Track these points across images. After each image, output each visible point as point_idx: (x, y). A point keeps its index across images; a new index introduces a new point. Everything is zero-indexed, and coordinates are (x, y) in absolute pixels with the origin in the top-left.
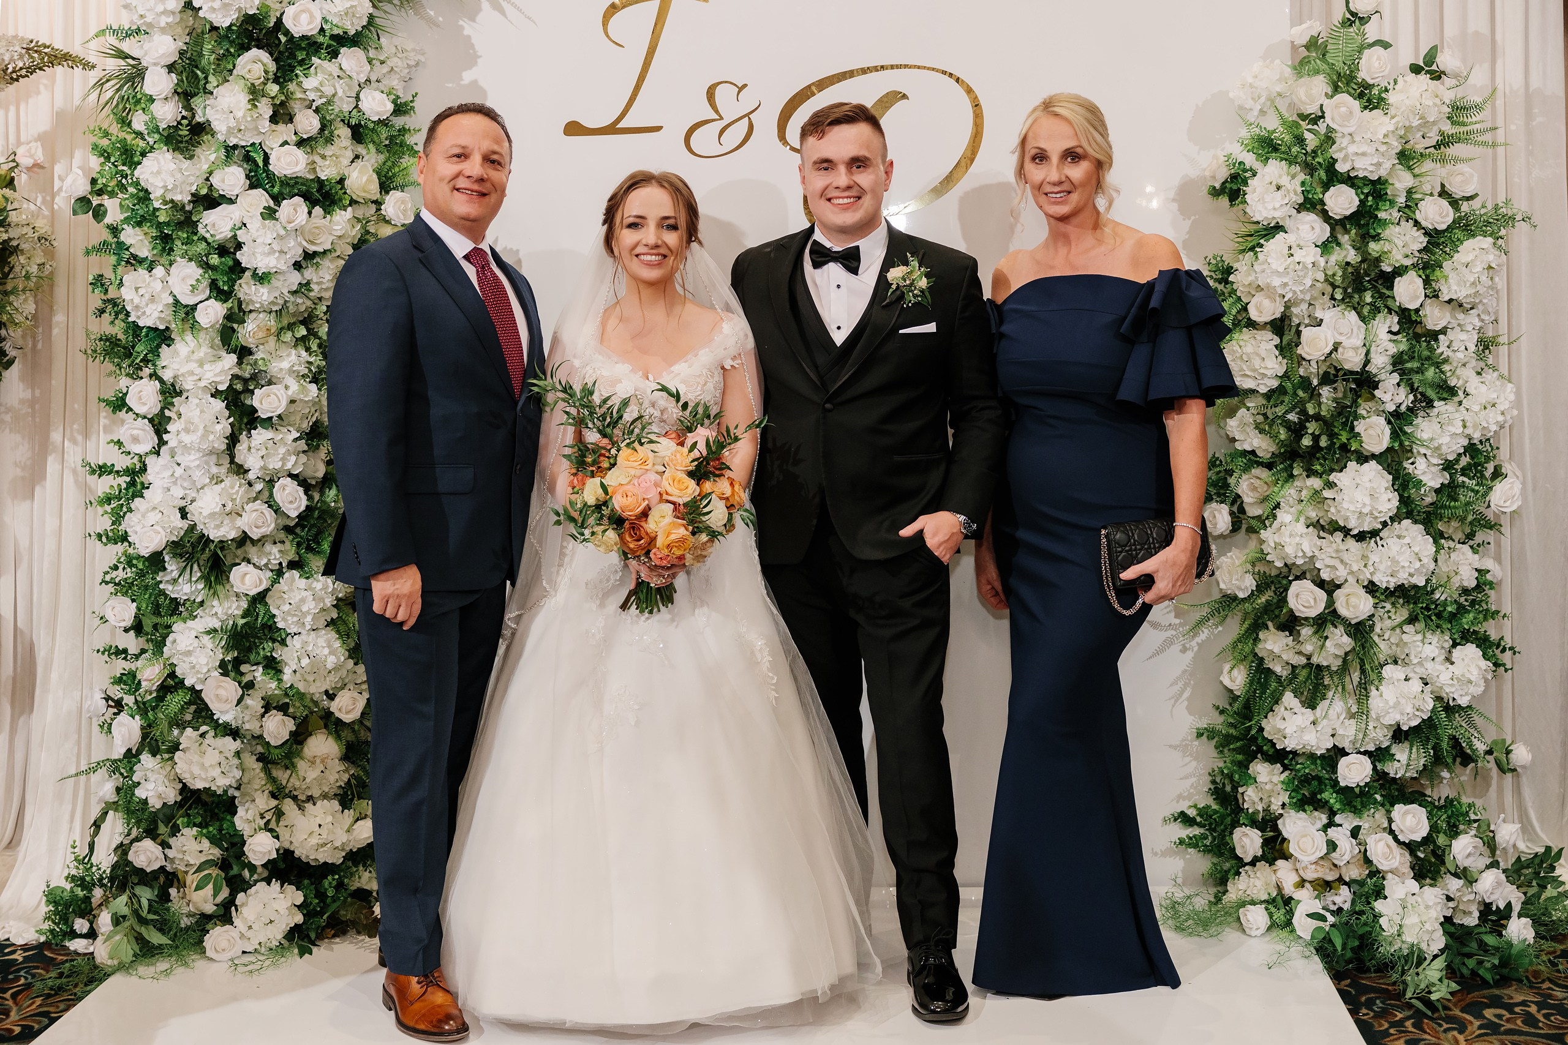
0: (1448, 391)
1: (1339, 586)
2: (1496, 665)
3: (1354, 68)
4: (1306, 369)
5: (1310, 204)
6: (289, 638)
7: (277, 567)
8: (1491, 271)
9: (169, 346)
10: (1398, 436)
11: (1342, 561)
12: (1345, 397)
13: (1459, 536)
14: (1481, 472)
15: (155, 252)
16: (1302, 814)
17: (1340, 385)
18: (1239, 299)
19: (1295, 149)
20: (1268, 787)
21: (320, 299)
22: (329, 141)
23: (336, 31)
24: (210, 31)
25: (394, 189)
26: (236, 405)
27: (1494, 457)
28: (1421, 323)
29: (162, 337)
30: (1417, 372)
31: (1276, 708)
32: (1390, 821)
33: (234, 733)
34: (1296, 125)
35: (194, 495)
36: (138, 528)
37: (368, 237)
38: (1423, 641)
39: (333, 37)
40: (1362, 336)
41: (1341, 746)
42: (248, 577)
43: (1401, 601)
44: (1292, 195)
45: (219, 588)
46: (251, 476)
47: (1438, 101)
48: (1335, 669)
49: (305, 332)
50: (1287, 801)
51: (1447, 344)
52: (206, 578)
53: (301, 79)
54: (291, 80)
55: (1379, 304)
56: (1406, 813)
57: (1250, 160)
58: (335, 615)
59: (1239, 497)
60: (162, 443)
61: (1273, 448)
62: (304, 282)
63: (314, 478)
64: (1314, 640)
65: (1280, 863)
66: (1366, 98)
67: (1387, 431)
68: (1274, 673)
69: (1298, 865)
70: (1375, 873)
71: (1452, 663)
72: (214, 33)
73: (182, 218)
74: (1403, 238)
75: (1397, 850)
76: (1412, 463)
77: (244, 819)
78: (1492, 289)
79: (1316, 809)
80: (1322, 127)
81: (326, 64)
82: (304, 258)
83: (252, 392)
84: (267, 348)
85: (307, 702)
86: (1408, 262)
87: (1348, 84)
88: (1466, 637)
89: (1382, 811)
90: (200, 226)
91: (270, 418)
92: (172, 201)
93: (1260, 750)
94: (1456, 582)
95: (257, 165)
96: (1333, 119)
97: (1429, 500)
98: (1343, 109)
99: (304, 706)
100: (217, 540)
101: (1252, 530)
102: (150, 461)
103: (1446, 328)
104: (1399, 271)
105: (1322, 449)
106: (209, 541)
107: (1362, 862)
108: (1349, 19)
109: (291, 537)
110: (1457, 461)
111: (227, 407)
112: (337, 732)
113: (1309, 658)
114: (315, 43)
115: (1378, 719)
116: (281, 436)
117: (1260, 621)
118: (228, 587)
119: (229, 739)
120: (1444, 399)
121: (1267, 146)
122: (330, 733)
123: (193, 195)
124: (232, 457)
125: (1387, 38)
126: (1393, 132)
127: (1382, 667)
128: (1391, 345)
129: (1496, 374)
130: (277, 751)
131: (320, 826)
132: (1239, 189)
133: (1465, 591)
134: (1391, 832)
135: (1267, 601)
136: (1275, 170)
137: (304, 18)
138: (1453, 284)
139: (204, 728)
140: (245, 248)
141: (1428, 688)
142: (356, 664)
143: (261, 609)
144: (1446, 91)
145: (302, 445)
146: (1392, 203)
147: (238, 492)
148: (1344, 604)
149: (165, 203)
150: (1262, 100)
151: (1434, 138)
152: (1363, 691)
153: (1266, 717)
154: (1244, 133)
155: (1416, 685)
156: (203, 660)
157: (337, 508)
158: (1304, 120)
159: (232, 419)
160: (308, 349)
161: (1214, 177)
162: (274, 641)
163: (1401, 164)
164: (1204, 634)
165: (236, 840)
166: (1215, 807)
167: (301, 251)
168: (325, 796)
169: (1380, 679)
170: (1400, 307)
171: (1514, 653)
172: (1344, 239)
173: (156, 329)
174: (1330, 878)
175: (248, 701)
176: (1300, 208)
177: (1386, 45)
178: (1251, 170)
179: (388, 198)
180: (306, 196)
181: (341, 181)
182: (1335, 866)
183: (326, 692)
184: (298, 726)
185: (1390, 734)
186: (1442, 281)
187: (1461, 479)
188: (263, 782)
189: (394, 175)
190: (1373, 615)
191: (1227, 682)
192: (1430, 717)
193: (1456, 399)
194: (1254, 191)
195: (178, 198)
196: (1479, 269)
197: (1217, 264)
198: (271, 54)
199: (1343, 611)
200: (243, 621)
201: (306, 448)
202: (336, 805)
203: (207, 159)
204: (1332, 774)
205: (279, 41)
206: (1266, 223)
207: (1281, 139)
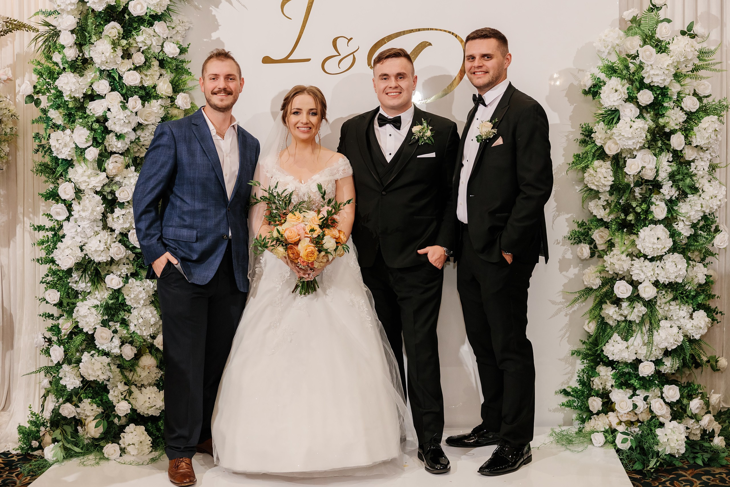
0: (695, 190)
1: (641, 283)
2: (713, 320)
3: (654, 32)
4: (628, 179)
5: (631, 99)
6: (132, 310)
7: (125, 276)
8: (716, 132)
9: (72, 168)
10: (671, 211)
11: (642, 271)
12: (646, 193)
13: (698, 259)
14: (709, 229)
15: (65, 122)
16: (621, 390)
17: (644, 187)
18: (596, 145)
19: (624, 72)
20: (605, 378)
21: (144, 145)
22: (149, 67)
23: (152, 13)
24: (92, 13)
25: (180, 92)
27: (716, 221)
28: (683, 157)
29: (69, 163)
30: (681, 181)
31: (610, 341)
32: (662, 393)
33: (107, 354)
34: (625, 60)
35: (86, 241)
36: (60, 257)
37: (168, 115)
38: (679, 309)
39: (151, 16)
40: (655, 163)
41: (639, 359)
42: (114, 280)
43: (670, 290)
44: (623, 94)
45: (99, 285)
46: (116, 232)
47: (693, 49)
48: (637, 322)
50: (614, 384)
51: (695, 167)
52: (92, 281)
53: (135, 37)
54: (130, 37)
55: (664, 147)
56: (669, 389)
57: (603, 76)
58: (154, 299)
59: (595, 241)
60: (71, 215)
61: (612, 217)
62: (137, 137)
64: (628, 308)
65: (610, 413)
66: (659, 47)
67: (666, 209)
68: (609, 324)
69: (619, 415)
70: (654, 417)
71: (693, 319)
73: (79, 106)
74: (675, 116)
75: (665, 406)
76: (677, 224)
77: (113, 395)
78: (716, 140)
79: (627, 388)
80: (637, 62)
81: (147, 29)
82: (138, 126)
85: (141, 340)
86: (677, 128)
87: (650, 40)
88: (700, 307)
89: (658, 388)
90: (88, 109)
91: (124, 203)
92: (74, 97)
93: (602, 360)
94: (696, 281)
95: (114, 78)
96: (643, 58)
97: (684, 242)
98: (648, 53)
100: (97, 262)
101: (600, 257)
102: (65, 224)
103: (694, 159)
104: (673, 132)
106: (94, 263)
107: (648, 412)
108: (652, 8)
109: (132, 262)
110: (698, 223)
111: (102, 199)
112: (155, 354)
113: (626, 317)
114: (142, 19)
115: (657, 345)
116: (128, 211)
117: (603, 300)
118: (103, 285)
119: (105, 357)
120: (693, 194)
121: (611, 70)
122: (152, 355)
123: (84, 94)
124: (104, 223)
125: (669, 18)
126: (672, 64)
127: (660, 321)
128: (669, 167)
129: (717, 182)
130: (128, 363)
131: (149, 398)
132: (597, 91)
133: (700, 285)
134: (662, 398)
135: (606, 290)
136: (614, 82)
137: (139, 7)
138: (698, 139)
139: (93, 352)
140: (110, 121)
141: (681, 331)
143: (119, 296)
144: (697, 45)
146: (670, 98)
147: (108, 238)
148: (643, 291)
149: (71, 98)
150: (609, 47)
151: (691, 67)
152: (651, 333)
153: (605, 345)
154: (600, 64)
155: (675, 330)
156: (92, 320)
158: (629, 58)
159: (104, 205)
161: (585, 85)
162: (125, 311)
163: (675, 79)
164: (576, 306)
165: (110, 405)
166: (579, 387)
167: (136, 123)
168: (150, 385)
169: (659, 326)
170: (673, 149)
171: (722, 315)
172: (648, 116)
173: (66, 160)
174: (633, 420)
175: (115, 339)
176: (626, 101)
178: (603, 81)
179: (177, 96)
180: (140, 96)
181: (154, 87)
182: (636, 414)
183: (151, 335)
184: (138, 351)
185: (663, 353)
186: (694, 137)
187: (700, 232)
188: (121, 378)
189: (179, 84)
190: (656, 297)
191: (586, 328)
192: (681, 345)
193: (698, 194)
194: (605, 92)
195: (77, 95)
196: (710, 131)
197: (586, 128)
198: (121, 25)
199: (642, 295)
200: (112, 302)
202: (155, 388)
203: (90, 76)
204: (636, 371)
205: (125, 17)
206: (610, 108)
207: (618, 67)
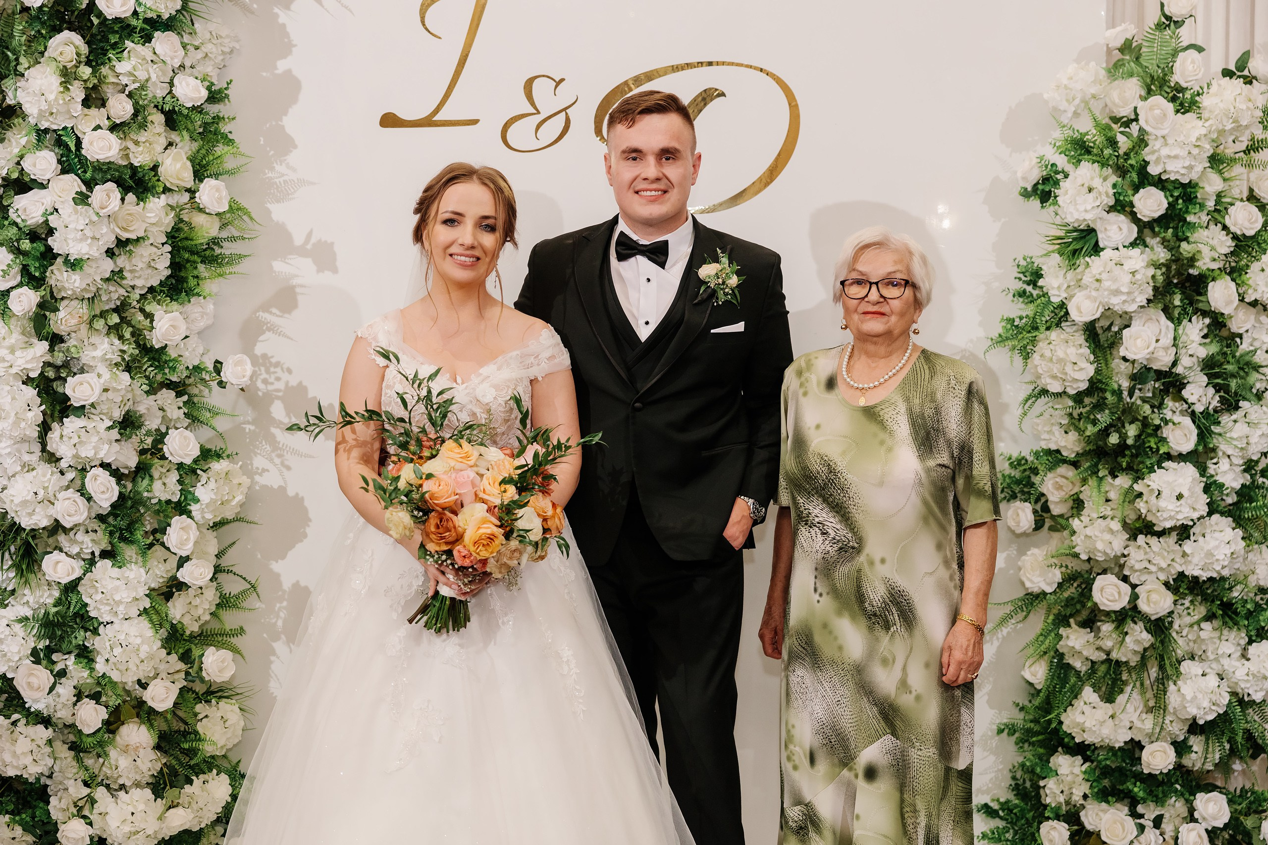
1: (1141, 583)
3: (1168, 70)
5: (1121, 206)
6: (101, 628)
7: (89, 557)
10: (1204, 436)
12: (1152, 398)
16: (1104, 805)
17: (1150, 385)
18: (1050, 301)
19: (1107, 152)
20: (1069, 778)
21: (133, 287)
22: (143, 126)
23: (150, 15)
24: (21, 12)
25: (208, 177)
26: (47, 393)
28: (1225, 326)
31: (1075, 702)
32: (1192, 809)
33: (46, 721)
34: (1111, 129)
35: (5, 482)
37: (181, 225)
38: (1220, 638)
39: (146, 21)
40: (1171, 337)
41: (1137, 739)
42: (60, 565)
43: (1199, 598)
44: (1104, 197)
45: (31, 576)
46: (63, 464)
47: (1250, 106)
48: (1133, 664)
49: (118, 320)
50: (1088, 791)
51: (1250, 345)
52: (17, 566)
53: (114, 63)
54: (103, 64)
56: (1207, 801)
57: (1062, 161)
58: (148, 606)
59: (1044, 495)
61: (1079, 449)
62: (117, 270)
63: (127, 468)
64: (1114, 636)
66: (1178, 102)
67: (1194, 432)
68: (1073, 668)
71: (1248, 660)
72: (25, 14)
74: (1212, 242)
76: (1216, 464)
77: (56, 807)
80: (1134, 130)
81: (139, 48)
82: (117, 246)
83: (65, 380)
84: (79, 336)
85: (120, 691)
86: (1215, 266)
87: (1161, 87)
88: (1262, 634)
89: (1183, 800)
90: (11, 211)
91: (83, 407)
93: (1061, 743)
94: (1252, 581)
95: (70, 150)
96: (1146, 122)
97: (1230, 500)
98: (1157, 111)
99: (118, 695)
100: (28, 528)
101: (1055, 528)
103: (1251, 331)
104: (1210, 276)
105: (1128, 447)
106: (20, 529)
108: (1163, 23)
109: (103, 526)
110: (1257, 462)
111: (39, 394)
112: (149, 720)
113: (1108, 653)
114: (129, 25)
115: (1175, 713)
116: (94, 424)
117: (1062, 618)
118: (39, 575)
119: (41, 727)
120: (1250, 401)
121: (1080, 149)
122: (143, 723)
123: (4, 179)
124: (44, 445)
125: (1199, 43)
126: (1205, 135)
127: (1180, 662)
128: (1201, 347)
130: (90, 740)
131: (133, 814)
132: (1051, 191)
133: (1263, 590)
134: (1193, 819)
135: (1071, 597)
136: (1087, 172)
139: (16, 716)
140: (57, 234)
141: (1224, 683)
142: (169, 654)
143: (74, 598)
144: (1257, 97)
145: (115, 434)
146: (1202, 206)
147: (50, 479)
148: (1145, 600)
150: (1077, 101)
151: (1243, 143)
152: (1161, 684)
153: (1065, 711)
154: (1058, 135)
155: (1212, 681)
156: (15, 649)
157: (150, 499)
158: (1116, 123)
159: (43, 407)
160: (121, 337)
161: (1025, 179)
162: (86, 630)
163: (1211, 167)
165: (49, 828)
166: (1016, 801)
167: (114, 238)
168: (137, 785)
169: (1179, 674)
170: (1212, 311)
172: (1154, 242)
175: (59, 689)
176: (1111, 209)
177: (1200, 49)
178: (1063, 171)
179: (202, 186)
180: (119, 183)
181: (155, 168)
183: (139, 682)
184: (110, 715)
185: (1186, 728)
186: (1249, 285)
187: (1261, 480)
188: (75, 771)
189: (208, 164)
190: (1172, 612)
191: (1028, 676)
192: (1226, 712)
194: (1066, 193)
197: (1027, 267)
198: (84, 37)
199: (1143, 606)
200: (55, 610)
201: (118, 437)
202: (148, 793)
203: (18, 143)
204: (1132, 765)
205: (93, 24)
206: (1076, 225)
207: (1094, 142)
